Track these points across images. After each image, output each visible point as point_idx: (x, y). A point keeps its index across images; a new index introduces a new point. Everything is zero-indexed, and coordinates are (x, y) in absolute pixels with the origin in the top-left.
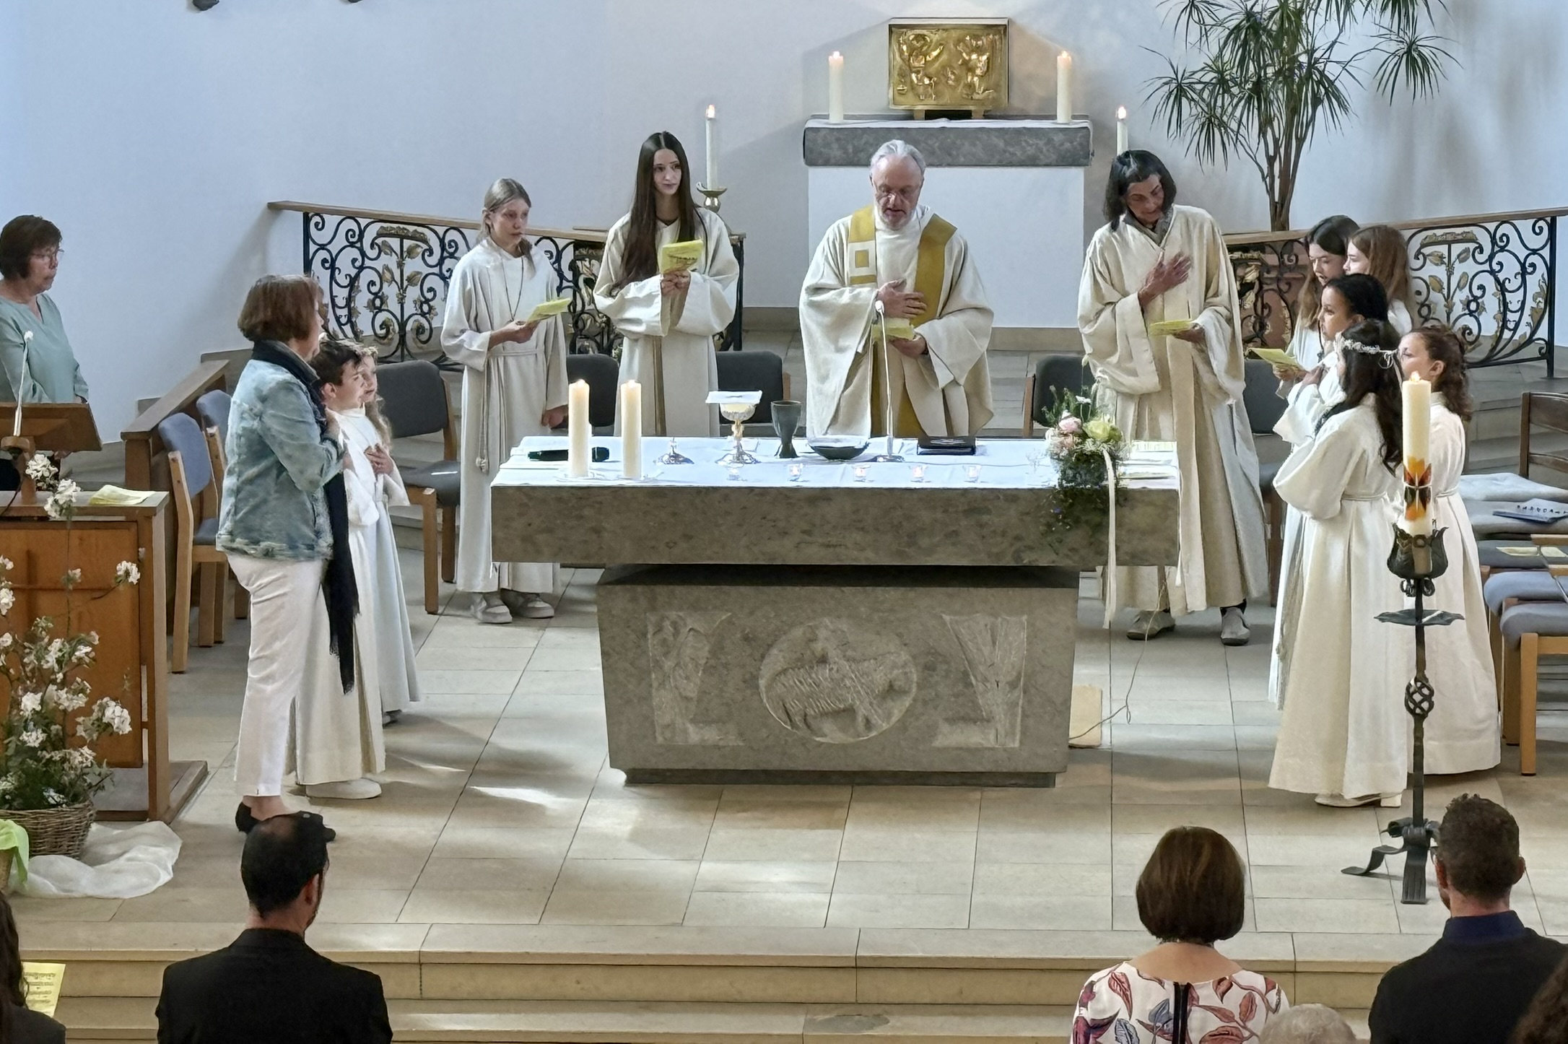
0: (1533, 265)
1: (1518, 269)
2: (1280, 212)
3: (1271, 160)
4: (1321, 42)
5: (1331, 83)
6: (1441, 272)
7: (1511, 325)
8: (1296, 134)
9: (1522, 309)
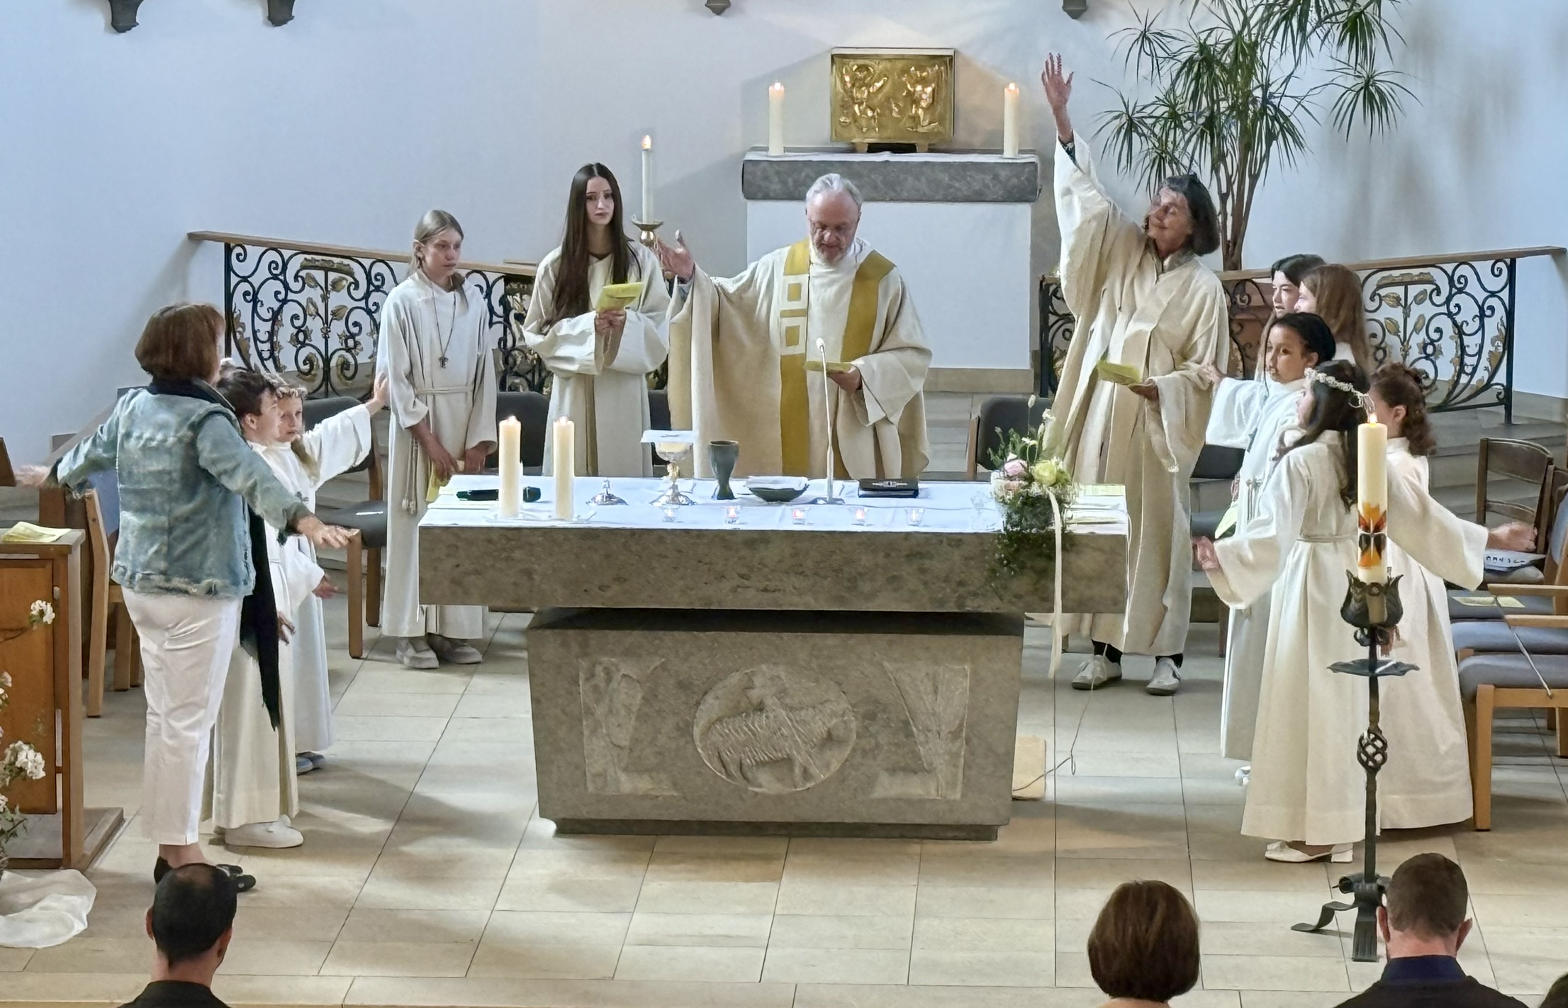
0: (1492, 308)
1: (1477, 312)
2: (1232, 250)
3: (1224, 197)
4: (1277, 76)
5: (1286, 119)
6: (1397, 314)
7: (1469, 370)
8: (1250, 172)
9: (1480, 353)
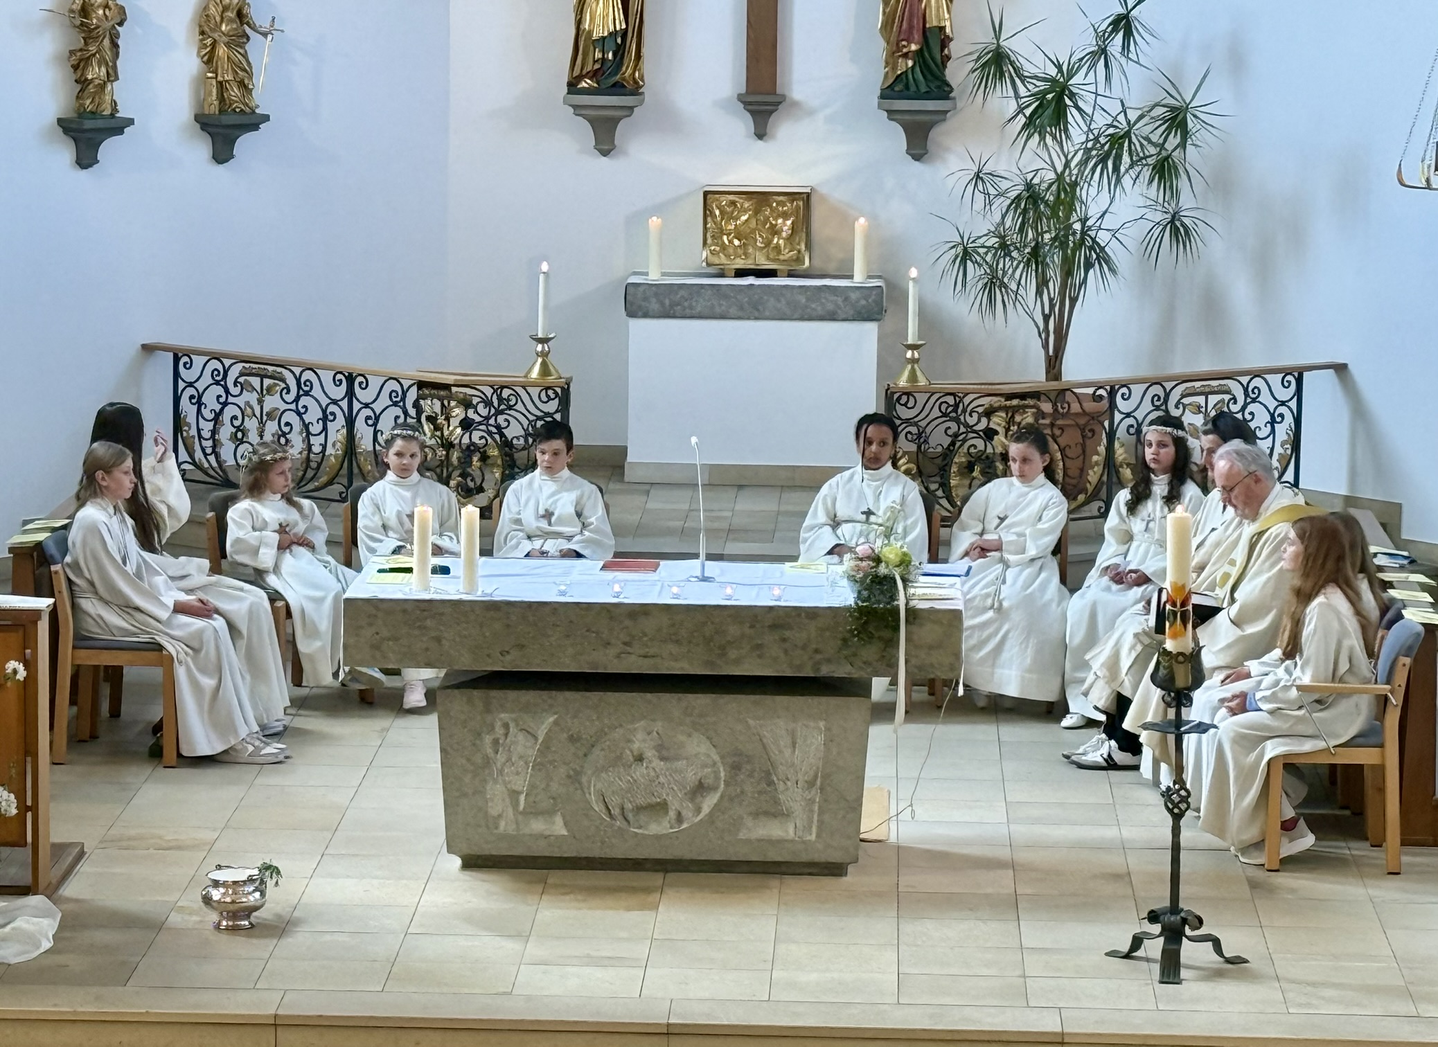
0: (1281, 415)
1: (1269, 419)
2: (1054, 364)
3: (1046, 318)
4: (1094, 211)
5: (1102, 249)
8: (1070, 296)
